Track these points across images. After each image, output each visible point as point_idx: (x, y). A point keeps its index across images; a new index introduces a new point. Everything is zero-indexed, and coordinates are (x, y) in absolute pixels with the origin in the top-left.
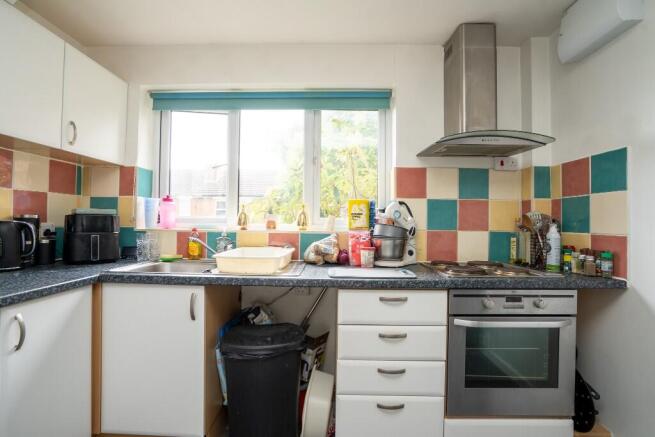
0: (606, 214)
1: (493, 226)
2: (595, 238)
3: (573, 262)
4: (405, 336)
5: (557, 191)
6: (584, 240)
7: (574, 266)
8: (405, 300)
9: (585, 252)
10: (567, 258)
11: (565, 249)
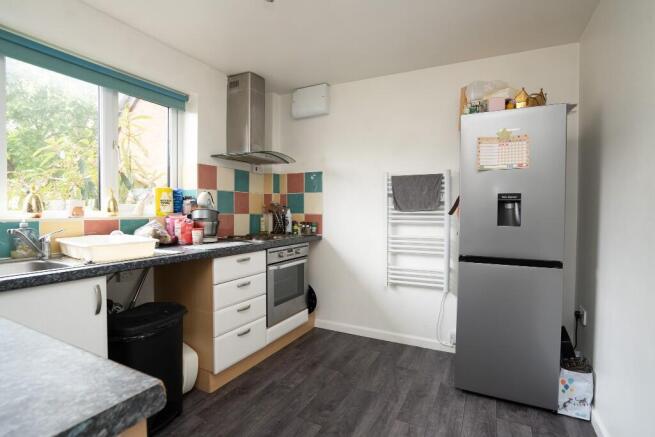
0: (312, 204)
1: (252, 211)
2: (307, 216)
3: (299, 229)
4: (249, 283)
5: (284, 189)
6: (301, 217)
7: (299, 231)
8: (248, 259)
9: (303, 223)
10: (296, 227)
11: (294, 223)
